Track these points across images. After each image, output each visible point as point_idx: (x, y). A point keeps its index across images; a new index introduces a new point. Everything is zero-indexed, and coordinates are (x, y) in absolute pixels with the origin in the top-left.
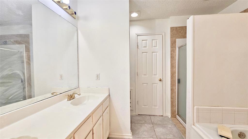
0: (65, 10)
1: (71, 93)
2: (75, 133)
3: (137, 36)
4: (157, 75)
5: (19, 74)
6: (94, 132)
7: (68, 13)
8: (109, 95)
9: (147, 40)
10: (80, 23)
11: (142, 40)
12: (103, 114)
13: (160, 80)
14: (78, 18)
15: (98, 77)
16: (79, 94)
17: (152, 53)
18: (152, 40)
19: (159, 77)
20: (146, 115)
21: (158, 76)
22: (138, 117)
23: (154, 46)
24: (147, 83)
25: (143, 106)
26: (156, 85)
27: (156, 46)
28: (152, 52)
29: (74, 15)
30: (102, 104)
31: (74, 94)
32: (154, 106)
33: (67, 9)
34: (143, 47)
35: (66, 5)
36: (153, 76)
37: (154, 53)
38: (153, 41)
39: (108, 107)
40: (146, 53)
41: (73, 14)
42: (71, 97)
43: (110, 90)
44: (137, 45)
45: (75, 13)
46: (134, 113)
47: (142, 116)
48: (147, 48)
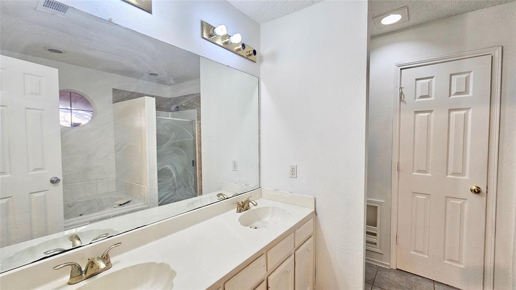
0: (236, 52)
1: (243, 198)
2: (227, 281)
3: (401, 69)
4: (465, 175)
5: (170, 170)
6: (269, 285)
7: (242, 56)
8: (315, 213)
9: (432, 77)
10: (265, 67)
11: (417, 80)
12: (297, 252)
13: (478, 191)
14: (261, 61)
15: (294, 172)
16: (255, 204)
17: (449, 112)
18: (451, 75)
19: (470, 180)
20: (419, 278)
21: (466, 177)
22: (393, 275)
23: (457, 93)
24: (430, 195)
25: (412, 252)
26: (460, 202)
27: (466, 92)
28: (450, 110)
29: (253, 57)
30: (292, 231)
31: (248, 201)
32: (448, 260)
33: (239, 50)
34: (418, 96)
35: (238, 45)
36: (449, 176)
37: (453, 114)
38: (453, 77)
39: (312, 237)
40: (427, 114)
41: (250, 55)
42: (243, 207)
43: (316, 202)
44: (401, 93)
45: (255, 52)
46: (383, 262)
47: (409, 276)
48: (432, 98)
